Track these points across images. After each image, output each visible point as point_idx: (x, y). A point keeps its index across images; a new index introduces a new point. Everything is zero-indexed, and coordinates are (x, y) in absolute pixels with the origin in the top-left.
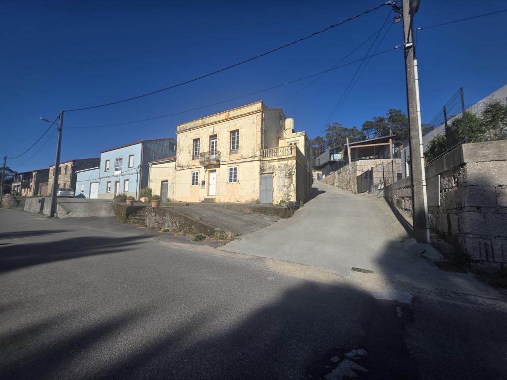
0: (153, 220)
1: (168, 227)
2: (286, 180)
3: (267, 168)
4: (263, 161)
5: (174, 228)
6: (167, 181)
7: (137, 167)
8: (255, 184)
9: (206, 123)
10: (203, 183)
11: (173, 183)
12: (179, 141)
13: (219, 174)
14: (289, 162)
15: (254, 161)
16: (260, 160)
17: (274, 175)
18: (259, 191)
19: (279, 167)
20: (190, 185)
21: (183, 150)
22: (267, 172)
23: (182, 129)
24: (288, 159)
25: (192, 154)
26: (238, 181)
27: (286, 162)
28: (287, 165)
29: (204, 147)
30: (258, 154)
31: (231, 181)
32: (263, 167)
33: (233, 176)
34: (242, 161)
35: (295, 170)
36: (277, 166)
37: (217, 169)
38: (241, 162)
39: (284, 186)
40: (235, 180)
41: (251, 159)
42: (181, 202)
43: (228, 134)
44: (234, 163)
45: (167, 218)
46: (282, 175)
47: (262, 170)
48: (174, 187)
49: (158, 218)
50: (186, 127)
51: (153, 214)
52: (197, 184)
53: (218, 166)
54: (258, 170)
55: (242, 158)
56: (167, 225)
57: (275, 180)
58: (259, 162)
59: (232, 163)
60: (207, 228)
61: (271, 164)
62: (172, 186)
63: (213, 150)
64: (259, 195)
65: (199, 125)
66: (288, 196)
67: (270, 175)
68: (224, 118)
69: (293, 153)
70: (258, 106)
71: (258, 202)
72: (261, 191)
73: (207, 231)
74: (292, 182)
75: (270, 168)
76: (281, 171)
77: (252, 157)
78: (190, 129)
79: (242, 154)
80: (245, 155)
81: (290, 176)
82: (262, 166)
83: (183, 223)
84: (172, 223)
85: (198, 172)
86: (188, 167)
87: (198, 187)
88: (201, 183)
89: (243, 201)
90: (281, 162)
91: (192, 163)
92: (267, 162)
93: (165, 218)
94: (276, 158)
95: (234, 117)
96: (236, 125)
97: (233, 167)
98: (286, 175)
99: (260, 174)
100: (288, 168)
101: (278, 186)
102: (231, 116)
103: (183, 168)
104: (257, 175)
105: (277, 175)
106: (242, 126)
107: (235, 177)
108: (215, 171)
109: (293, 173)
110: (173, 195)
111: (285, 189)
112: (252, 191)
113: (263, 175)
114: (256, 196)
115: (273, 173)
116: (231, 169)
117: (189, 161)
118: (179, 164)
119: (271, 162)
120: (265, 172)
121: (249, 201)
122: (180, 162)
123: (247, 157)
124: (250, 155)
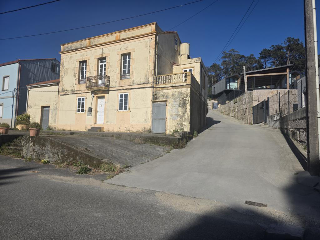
0: (31, 150)
1: (49, 158)
2: (180, 109)
3: (160, 95)
4: (155, 88)
5: (55, 159)
6: (49, 107)
7: (13, 90)
8: (147, 112)
9: (94, 44)
10: (90, 110)
11: (55, 109)
12: (63, 63)
13: (108, 100)
14: (183, 90)
15: (146, 88)
16: (153, 87)
17: (167, 103)
18: (151, 120)
19: (172, 95)
20: (75, 112)
21: (67, 73)
22: (160, 100)
23: (67, 50)
24: (182, 86)
25: (77, 77)
26: (129, 109)
27: (179, 90)
28: (181, 93)
29: (92, 70)
30: (151, 80)
31: (121, 108)
32: (156, 94)
33: (124, 103)
34: (133, 87)
35: (190, 99)
36: (171, 94)
37: (106, 95)
38: (132, 89)
39: (178, 115)
40: (126, 108)
41: (144, 85)
42: (64, 130)
43: (119, 57)
44: (125, 89)
45: (48, 148)
46: (175, 103)
47: (155, 98)
48: (56, 114)
49: (37, 148)
50: (71, 47)
51: (32, 144)
52: (83, 111)
53: (107, 91)
54: (151, 97)
55: (133, 84)
56: (47, 156)
57: (168, 108)
58: (152, 88)
59: (123, 90)
60: (93, 159)
61: (164, 91)
62: (54, 113)
63: (101, 74)
64: (151, 124)
65: (86, 45)
66: (182, 125)
67: (163, 103)
68: (114, 39)
69: (187, 80)
70: (151, 28)
71: (150, 131)
72: (154, 120)
73: (93, 162)
74: (186, 111)
75: (163, 96)
76: (174, 99)
77: (144, 83)
78: (76, 50)
79: (134, 79)
80: (137, 81)
81: (184, 105)
82: (154, 94)
83: (66, 153)
84: (53, 154)
85: (85, 97)
86: (73, 92)
87: (85, 115)
88: (87, 110)
89: (134, 130)
90: (175, 90)
91: (77, 87)
92: (161, 89)
93: (46, 148)
94: (169, 85)
95: (126, 39)
96: (127, 47)
97: (124, 94)
98: (180, 104)
99: (153, 102)
100: (182, 97)
101: (171, 115)
102: (122, 37)
103: (68, 93)
104: (150, 103)
105: (170, 104)
106: (134, 49)
107: (126, 104)
108: (103, 97)
109: (187, 102)
110: (55, 123)
111: (179, 118)
112: (144, 120)
113: (155, 103)
114: (148, 125)
115: (167, 101)
116: (121, 96)
117: (74, 85)
118: (62, 88)
119: (165, 89)
120: (157, 100)
121: (141, 130)
122: (64, 86)
123: (139, 83)
124: (143, 81)
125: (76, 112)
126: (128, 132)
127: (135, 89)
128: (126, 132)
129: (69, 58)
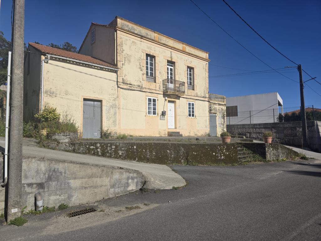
2: (222, 120)
3: (213, 109)
8: (206, 120)
9: (163, 42)
10: (164, 114)
13: (179, 106)
15: (205, 101)
17: (217, 114)
18: (209, 126)
19: (219, 110)
22: (213, 112)
24: (223, 105)
26: (195, 116)
27: (221, 107)
28: (222, 109)
30: (207, 95)
33: (191, 111)
34: (197, 98)
36: (218, 109)
38: (196, 100)
40: (193, 115)
44: (192, 99)
52: (155, 113)
53: (178, 97)
54: (207, 110)
57: (217, 118)
58: (208, 102)
61: (215, 106)
64: (209, 129)
67: (215, 114)
68: (181, 49)
69: (225, 101)
70: (205, 55)
71: (209, 135)
76: (220, 113)
77: (204, 97)
80: (199, 94)
81: (224, 117)
85: (156, 99)
86: (141, 89)
87: (157, 118)
89: (199, 134)
96: (191, 62)
97: (191, 103)
98: (222, 116)
99: (210, 113)
100: (223, 112)
101: (219, 124)
102: (187, 51)
105: (218, 116)
106: (196, 66)
107: (193, 112)
110: (115, 126)
111: (222, 126)
114: (207, 130)
117: (141, 80)
118: (123, 79)
119: (215, 105)
120: (212, 112)
121: (204, 134)
122: (126, 77)
123: (200, 96)
124: (203, 95)
125: (146, 114)
126: (196, 136)
127: (198, 101)
128: (194, 136)
129: (131, 42)
